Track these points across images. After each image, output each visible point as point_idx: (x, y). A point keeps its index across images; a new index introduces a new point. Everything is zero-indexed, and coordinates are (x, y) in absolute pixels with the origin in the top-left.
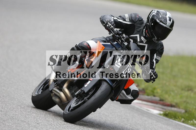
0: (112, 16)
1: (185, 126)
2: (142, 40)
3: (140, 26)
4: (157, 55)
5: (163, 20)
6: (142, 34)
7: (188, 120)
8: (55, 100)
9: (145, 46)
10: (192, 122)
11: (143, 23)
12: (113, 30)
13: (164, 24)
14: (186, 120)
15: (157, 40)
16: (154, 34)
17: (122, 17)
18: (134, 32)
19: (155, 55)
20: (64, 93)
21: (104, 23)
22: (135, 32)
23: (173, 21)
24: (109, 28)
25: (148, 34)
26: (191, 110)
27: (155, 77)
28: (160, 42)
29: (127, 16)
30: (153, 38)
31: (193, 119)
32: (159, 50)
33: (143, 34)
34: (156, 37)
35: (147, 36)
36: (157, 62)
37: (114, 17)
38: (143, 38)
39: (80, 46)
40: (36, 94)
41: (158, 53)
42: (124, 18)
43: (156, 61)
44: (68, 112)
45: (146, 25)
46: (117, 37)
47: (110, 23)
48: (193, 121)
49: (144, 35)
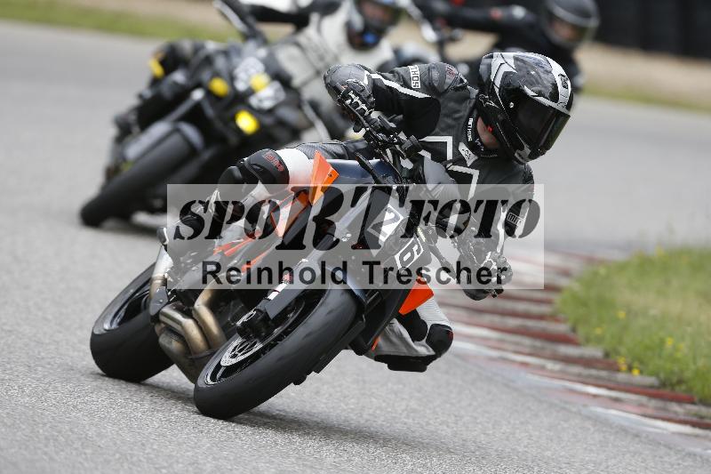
0: (366, 69)
2: (463, 153)
3: (457, 106)
6: (462, 133)
8: (167, 345)
9: (471, 175)
11: (468, 97)
12: (367, 118)
16: (521, 136)
17: (397, 73)
18: (435, 126)
20: (199, 322)
22: (440, 126)
29: (414, 70)
30: (518, 151)
33: (465, 135)
34: (527, 147)
37: (370, 71)
38: (466, 149)
39: (252, 163)
42: (403, 78)
44: (210, 382)
46: (381, 141)
47: (357, 95)
49: (470, 139)
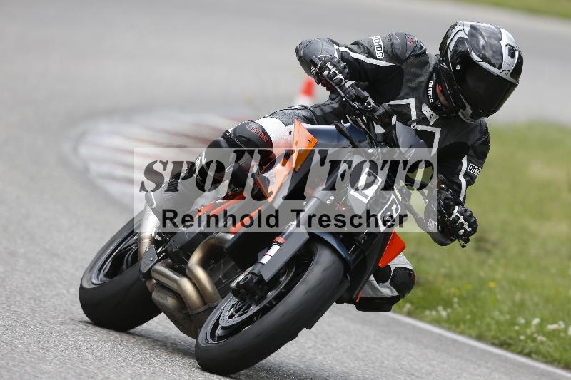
0: (334, 43)
1: (414, 327)
2: (426, 114)
3: (418, 71)
4: (469, 161)
5: (489, 54)
6: (423, 96)
7: (425, 308)
8: (161, 301)
9: (433, 134)
10: (434, 313)
11: (427, 63)
12: (342, 88)
13: (493, 65)
14: (417, 308)
15: (472, 116)
16: (464, 97)
17: (362, 45)
18: (399, 90)
19: (464, 161)
20: (193, 280)
21: (315, 65)
22: (404, 91)
23: (520, 58)
24: (331, 79)
25: (442, 98)
26: (430, 278)
27: (469, 230)
28: (478, 122)
29: (377, 41)
30: (461, 110)
31: (438, 304)
32: (477, 144)
33: (426, 97)
34: (468, 107)
35: (440, 102)
36: (469, 183)
37: (338, 45)
38: (429, 110)
39: (238, 135)
40: (94, 281)
41: (474, 155)
42: (368, 50)
43: (468, 178)
44: (210, 341)
45: (437, 69)
46: (357, 109)
47: (334, 66)
48: (437, 311)
49: (431, 101)
